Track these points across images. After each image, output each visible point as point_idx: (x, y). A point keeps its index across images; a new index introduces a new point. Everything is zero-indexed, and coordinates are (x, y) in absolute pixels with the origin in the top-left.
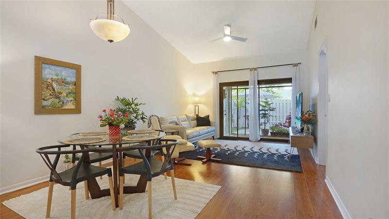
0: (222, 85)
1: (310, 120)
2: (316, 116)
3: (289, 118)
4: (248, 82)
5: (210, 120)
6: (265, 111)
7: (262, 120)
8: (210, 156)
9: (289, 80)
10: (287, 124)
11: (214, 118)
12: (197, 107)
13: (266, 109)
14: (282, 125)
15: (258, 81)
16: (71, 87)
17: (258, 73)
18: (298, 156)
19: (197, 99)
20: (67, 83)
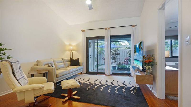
0: (88, 39)
3: (126, 59)
4: (104, 37)
6: (114, 55)
7: (113, 61)
10: (126, 63)
11: (82, 60)
12: (71, 53)
13: (115, 54)
14: (123, 63)
15: (110, 36)
17: (110, 31)
19: (71, 48)
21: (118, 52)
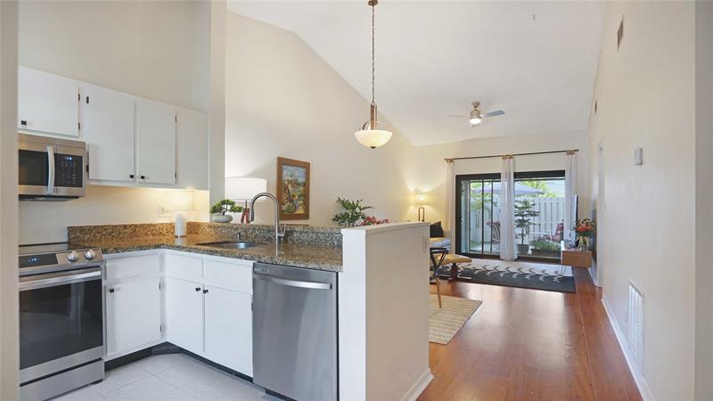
0: (460, 179)
1: (587, 231)
2: (595, 227)
3: (561, 228)
4: (499, 174)
5: (443, 229)
6: (523, 216)
7: (519, 231)
8: (456, 274)
9: (561, 174)
10: (558, 237)
11: (448, 226)
12: (422, 210)
13: (526, 213)
14: (549, 239)
15: (514, 173)
16: (301, 188)
17: (514, 162)
18: (573, 278)
19: (422, 198)
20: (299, 185)
21: (536, 209)
